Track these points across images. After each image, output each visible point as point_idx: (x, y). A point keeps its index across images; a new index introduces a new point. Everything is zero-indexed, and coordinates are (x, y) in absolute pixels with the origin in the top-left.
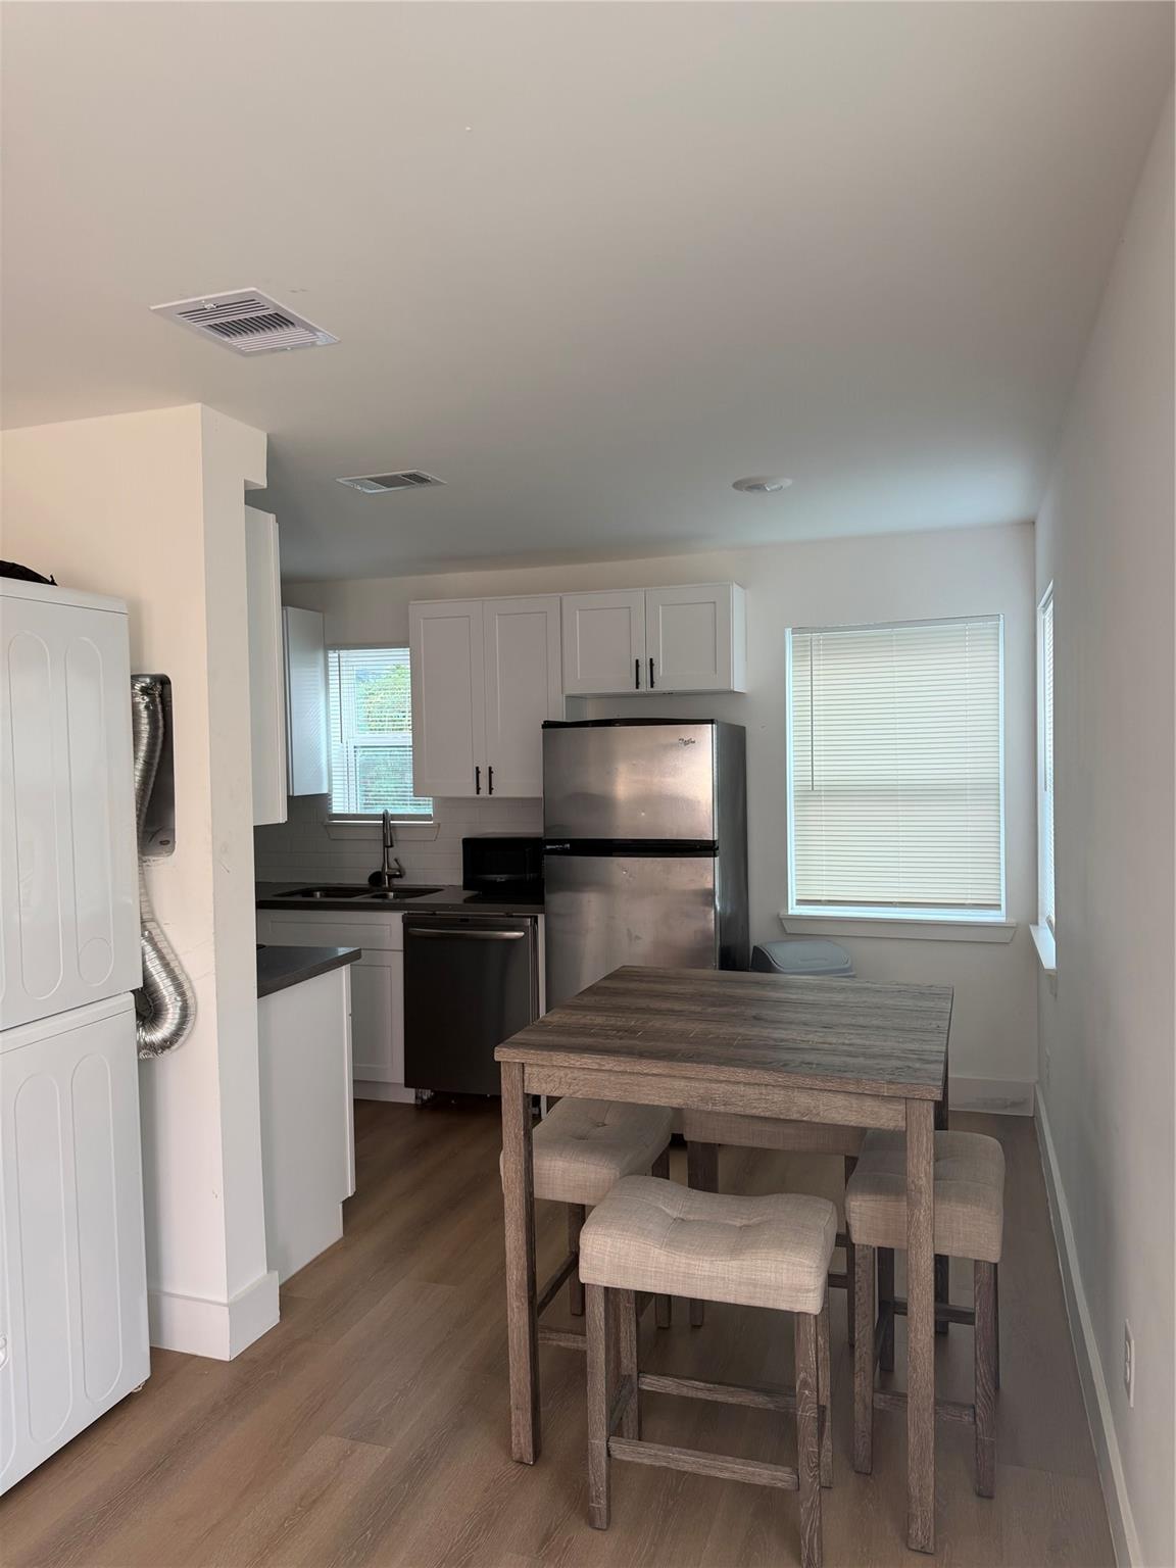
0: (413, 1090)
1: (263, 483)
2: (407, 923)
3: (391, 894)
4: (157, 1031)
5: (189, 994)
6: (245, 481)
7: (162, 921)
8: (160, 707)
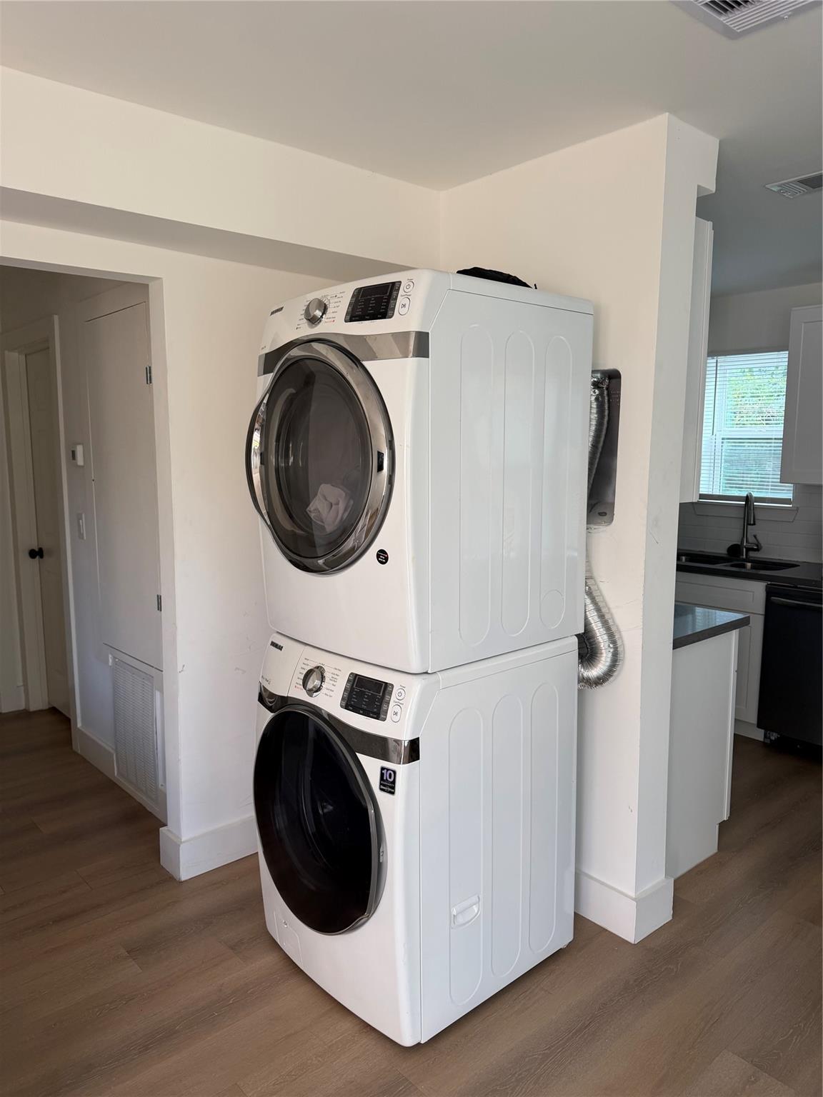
0: (763, 731)
1: (712, 187)
2: (770, 593)
3: (749, 565)
4: (592, 669)
5: (619, 643)
6: (699, 186)
7: (598, 580)
8: (606, 398)
